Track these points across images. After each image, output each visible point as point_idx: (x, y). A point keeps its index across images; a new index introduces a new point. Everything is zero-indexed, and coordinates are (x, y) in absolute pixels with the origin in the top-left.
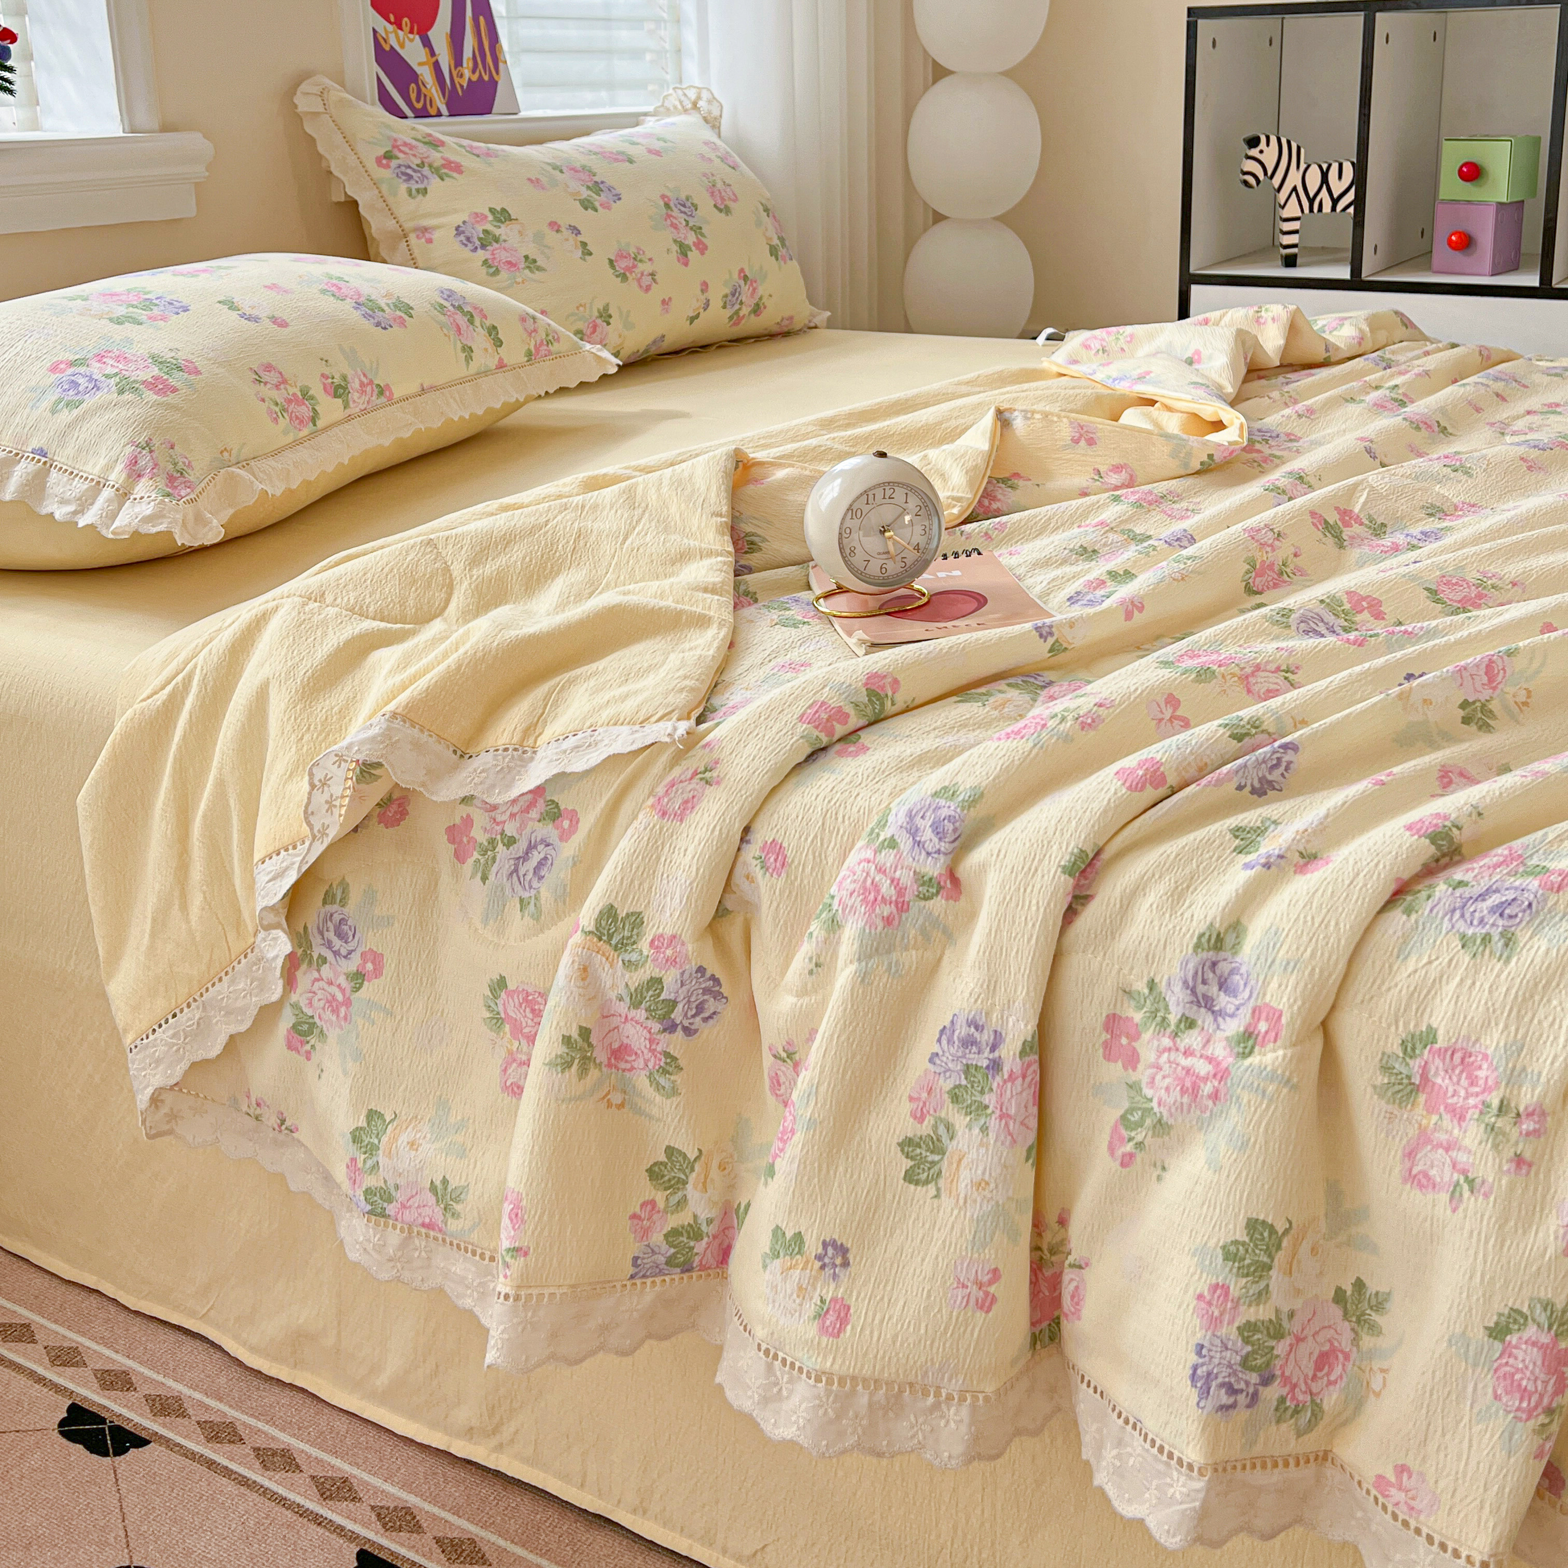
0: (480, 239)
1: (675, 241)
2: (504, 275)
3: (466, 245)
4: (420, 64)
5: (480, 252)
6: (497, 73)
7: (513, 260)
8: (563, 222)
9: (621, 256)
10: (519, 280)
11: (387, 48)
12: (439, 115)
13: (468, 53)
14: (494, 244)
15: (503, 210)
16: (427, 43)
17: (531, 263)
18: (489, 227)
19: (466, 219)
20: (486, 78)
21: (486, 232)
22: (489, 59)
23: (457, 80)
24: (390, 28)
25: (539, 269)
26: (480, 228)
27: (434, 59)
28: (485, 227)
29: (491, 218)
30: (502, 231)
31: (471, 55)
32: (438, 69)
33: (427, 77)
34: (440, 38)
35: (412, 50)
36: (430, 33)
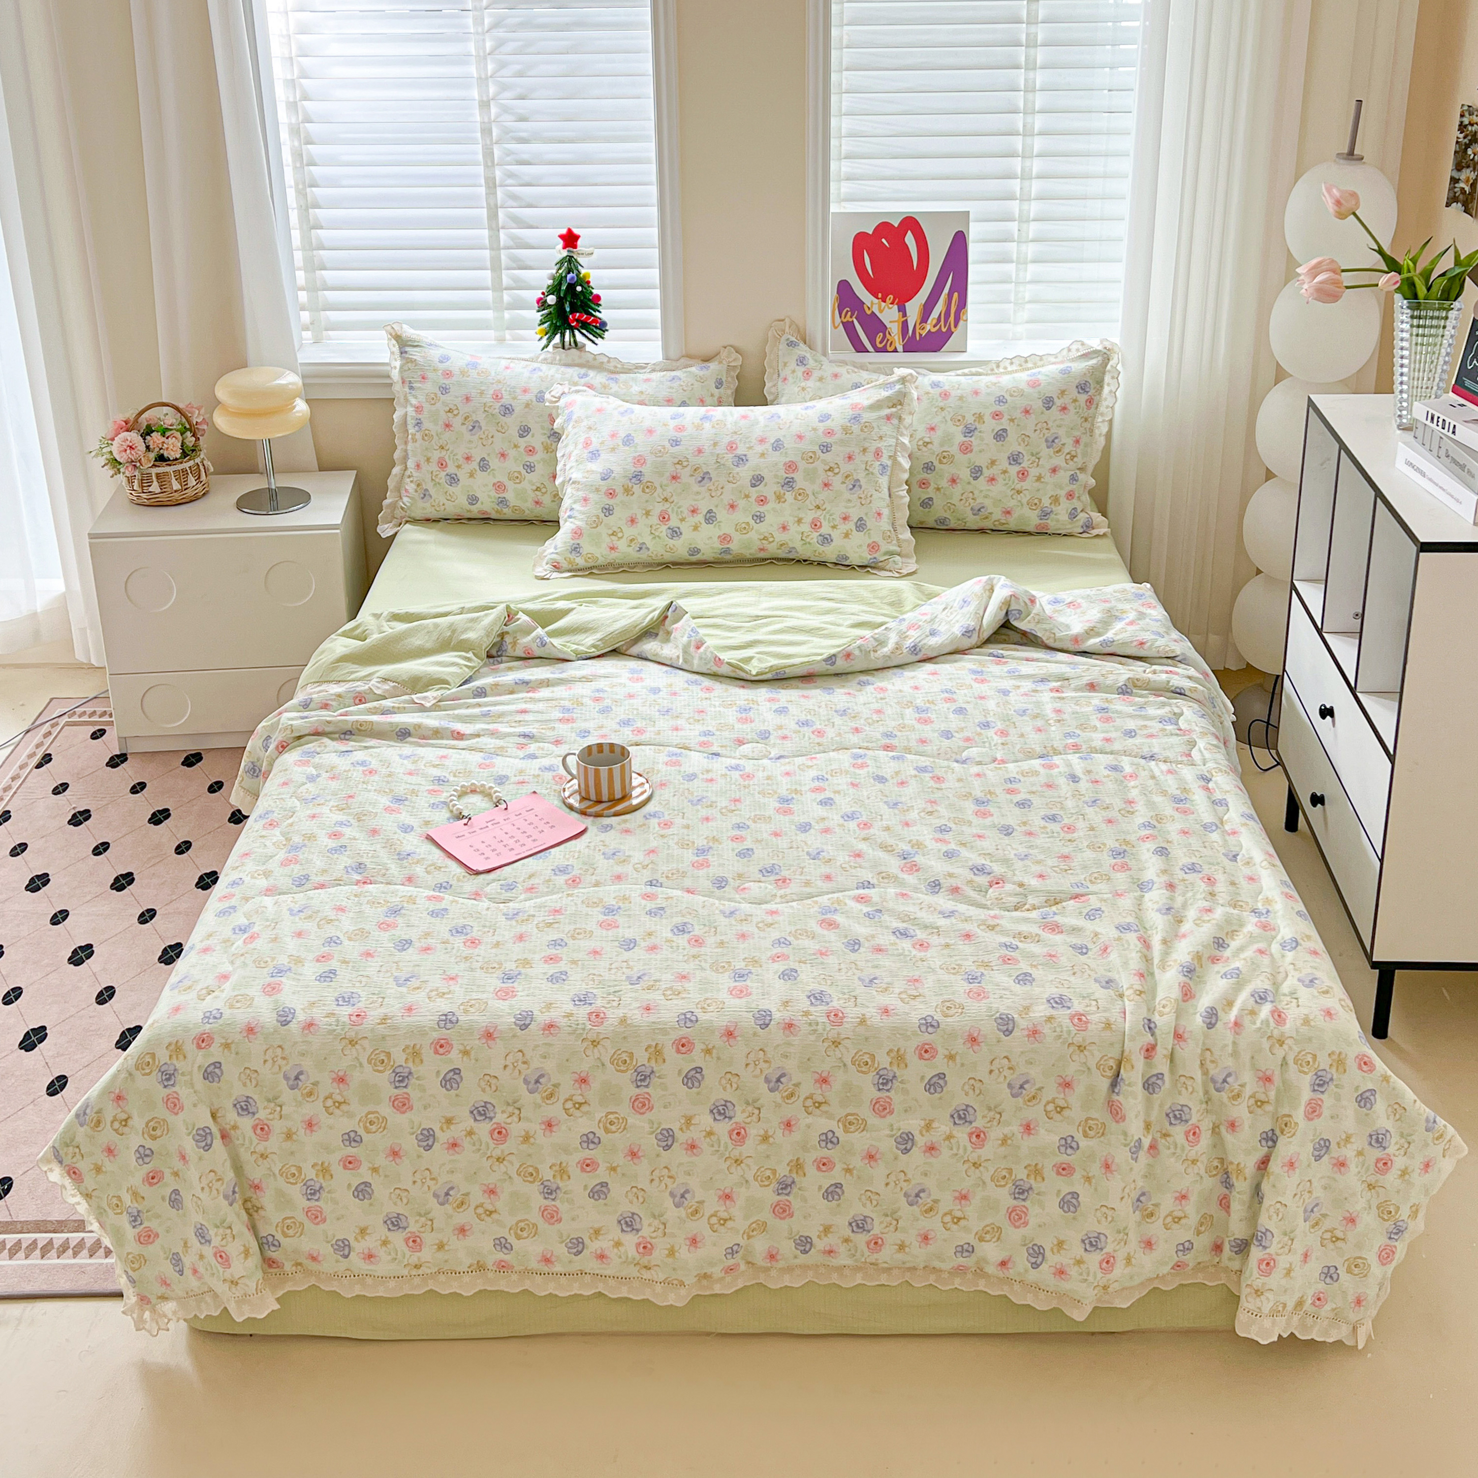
4: (891, 321)
6: (956, 326)
11: (869, 312)
12: (895, 351)
13: (935, 314)
16: (902, 310)
20: (944, 330)
22: (952, 318)
23: (918, 331)
24: (876, 301)
27: (905, 319)
31: (937, 318)
32: (905, 325)
33: (894, 329)
34: (914, 307)
35: (889, 314)
36: (907, 304)
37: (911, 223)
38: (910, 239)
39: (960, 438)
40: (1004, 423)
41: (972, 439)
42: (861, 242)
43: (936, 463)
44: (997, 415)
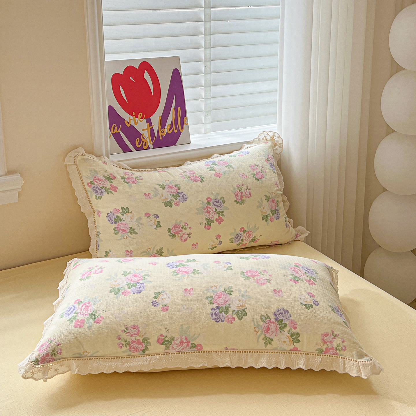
0: (115, 219)
1: (206, 219)
2: (120, 234)
3: (110, 221)
4: (143, 130)
5: (114, 224)
6: (182, 128)
7: (125, 229)
8: (152, 213)
9: (175, 227)
10: (125, 237)
11: (128, 125)
12: (149, 148)
13: (169, 122)
14: (120, 222)
15: (127, 208)
16: (149, 121)
17: (132, 231)
18: (119, 215)
19: (112, 211)
20: (176, 131)
21: (117, 216)
22: (179, 124)
23: (160, 134)
24: (132, 117)
25: (135, 233)
26: (116, 215)
27: (151, 127)
28: (118, 215)
29: (121, 211)
30: (124, 217)
31: (170, 124)
32: (152, 130)
33: (146, 134)
34: (156, 119)
35: (141, 125)
36: (151, 117)
37: (145, 66)
38: (147, 76)
42: (116, 79)
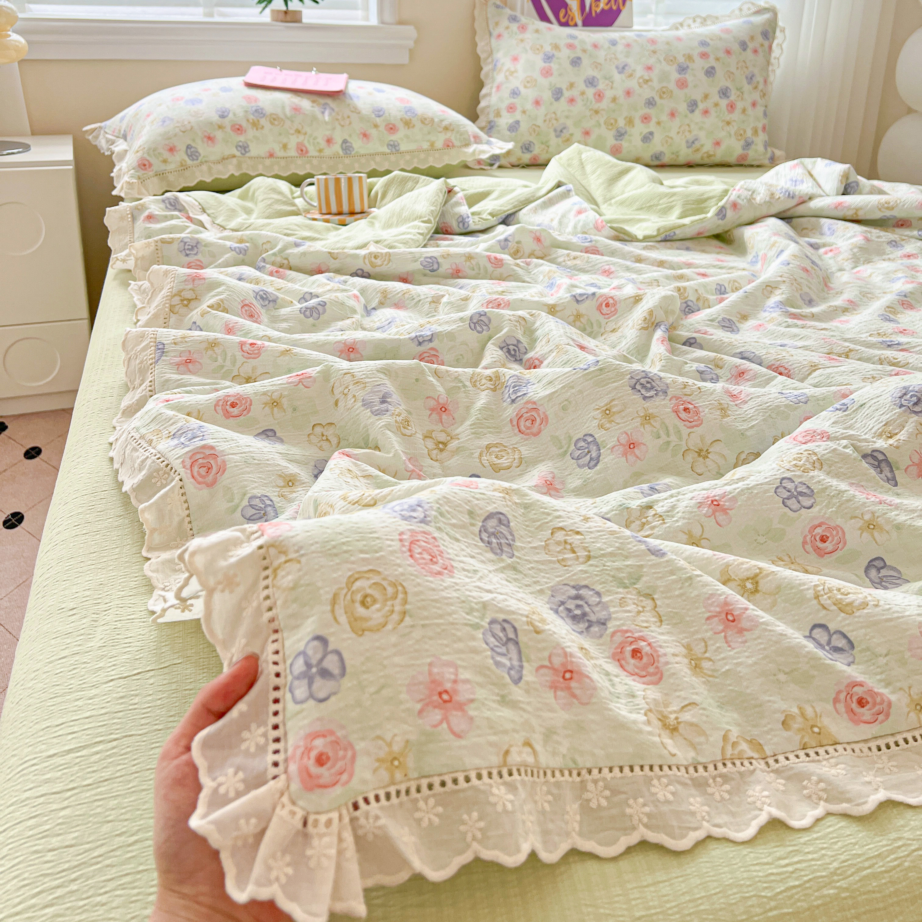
6: (624, 5)
12: (576, 25)
20: (615, 7)
23: (594, 8)
32: (582, 3)
33: (574, 6)
39: (675, 76)
40: (712, 62)
41: (687, 76)
43: (657, 99)
44: (704, 55)
